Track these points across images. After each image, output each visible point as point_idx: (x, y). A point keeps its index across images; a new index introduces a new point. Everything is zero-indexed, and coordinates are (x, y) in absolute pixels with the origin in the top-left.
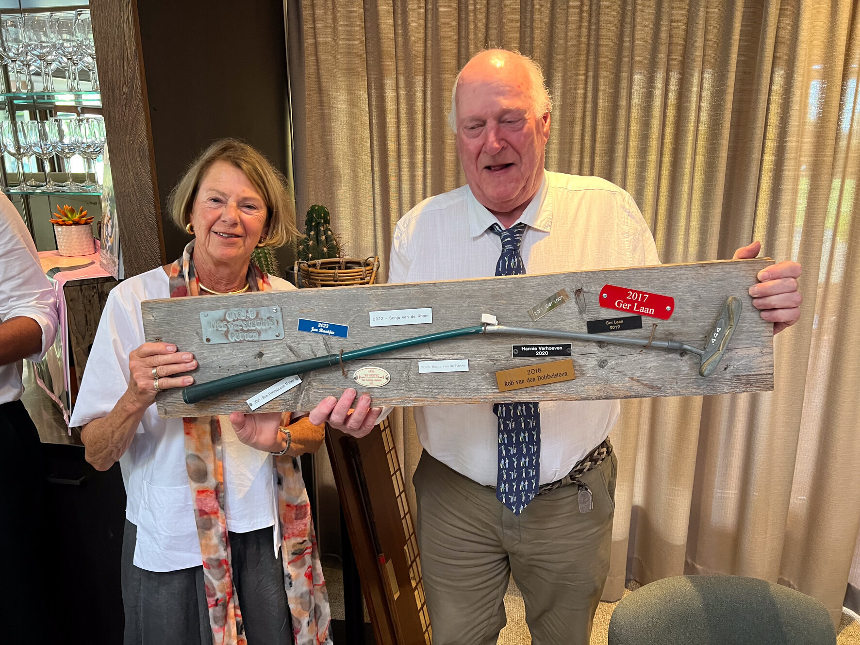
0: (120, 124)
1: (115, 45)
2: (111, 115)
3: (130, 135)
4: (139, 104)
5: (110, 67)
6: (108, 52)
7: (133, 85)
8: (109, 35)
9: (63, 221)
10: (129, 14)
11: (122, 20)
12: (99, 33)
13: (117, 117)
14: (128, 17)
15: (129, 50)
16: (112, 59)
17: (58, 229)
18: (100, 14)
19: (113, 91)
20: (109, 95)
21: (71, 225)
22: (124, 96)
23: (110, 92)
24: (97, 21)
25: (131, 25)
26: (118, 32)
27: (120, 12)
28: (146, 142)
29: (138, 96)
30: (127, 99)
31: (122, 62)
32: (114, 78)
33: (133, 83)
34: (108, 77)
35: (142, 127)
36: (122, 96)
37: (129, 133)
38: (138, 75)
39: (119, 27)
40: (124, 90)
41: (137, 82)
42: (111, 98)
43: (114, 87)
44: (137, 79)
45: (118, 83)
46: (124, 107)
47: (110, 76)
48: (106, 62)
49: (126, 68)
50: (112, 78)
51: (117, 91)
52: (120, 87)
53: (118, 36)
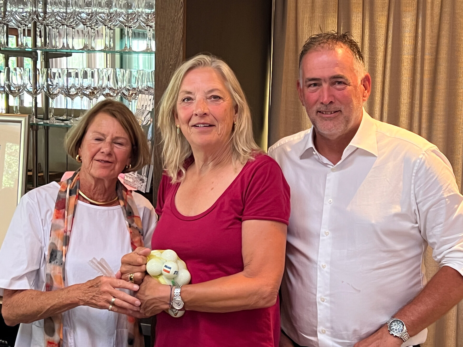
1: (168, 33)
2: (160, 79)
5: (164, 48)
6: (164, 38)
8: (166, 27)
11: (176, 18)
13: (164, 80)
14: (180, 17)
15: (178, 38)
16: (166, 42)
18: (161, 14)
22: (170, 67)
23: (161, 64)
25: (181, 22)
26: (172, 26)
31: (172, 45)
33: (177, 58)
38: (181, 54)
39: (173, 22)
40: (171, 63)
41: (180, 59)
42: (161, 68)
43: (165, 61)
44: (181, 56)
45: (168, 58)
46: (169, 74)
47: (163, 53)
48: (161, 44)
49: (174, 49)
50: (164, 54)
51: (166, 63)
52: (168, 61)
53: (172, 28)
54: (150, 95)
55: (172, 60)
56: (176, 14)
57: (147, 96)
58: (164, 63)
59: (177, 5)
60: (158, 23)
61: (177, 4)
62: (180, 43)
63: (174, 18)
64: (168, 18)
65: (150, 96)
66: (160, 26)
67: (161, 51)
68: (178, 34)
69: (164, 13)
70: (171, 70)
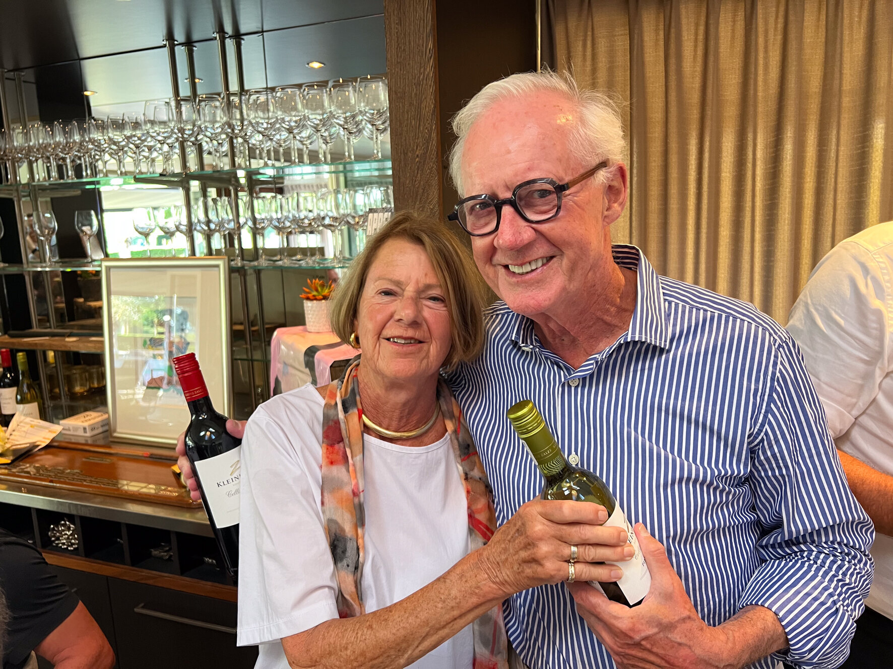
0: (410, 190)
1: (411, 104)
2: (401, 180)
3: (420, 201)
4: (432, 167)
5: (405, 129)
6: (404, 111)
7: (428, 147)
8: (406, 94)
9: (314, 296)
10: (430, 70)
11: (421, 77)
12: (396, 92)
13: (408, 182)
14: (429, 73)
15: (427, 109)
16: (407, 120)
17: (308, 305)
18: (398, 72)
19: (405, 154)
20: (400, 159)
21: (321, 300)
22: (417, 160)
23: (402, 155)
24: (394, 80)
25: (431, 82)
26: (417, 90)
27: (420, 69)
28: (436, 208)
29: (432, 159)
30: (420, 162)
31: (418, 122)
32: (407, 141)
33: (428, 143)
34: (401, 138)
35: (433, 193)
36: (415, 159)
37: (419, 200)
38: (434, 135)
39: (418, 84)
40: (417, 153)
41: (432, 142)
42: (403, 163)
43: (407, 150)
44: (433, 140)
45: (412, 146)
46: (416, 172)
47: (404, 138)
48: (401, 124)
49: (422, 129)
50: (405, 140)
51: (410, 154)
52: (413, 150)
53: (416, 94)
54: (386, 212)
55: (419, 148)
56: (422, 69)
57: (381, 214)
58: (407, 153)
59: (423, 55)
60: (394, 89)
61: (423, 52)
62: (430, 117)
63: (419, 77)
64: (408, 78)
65: (386, 214)
66: (396, 93)
67: (401, 134)
68: (427, 104)
69: (402, 72)
70: (418, 164)
